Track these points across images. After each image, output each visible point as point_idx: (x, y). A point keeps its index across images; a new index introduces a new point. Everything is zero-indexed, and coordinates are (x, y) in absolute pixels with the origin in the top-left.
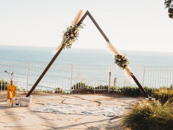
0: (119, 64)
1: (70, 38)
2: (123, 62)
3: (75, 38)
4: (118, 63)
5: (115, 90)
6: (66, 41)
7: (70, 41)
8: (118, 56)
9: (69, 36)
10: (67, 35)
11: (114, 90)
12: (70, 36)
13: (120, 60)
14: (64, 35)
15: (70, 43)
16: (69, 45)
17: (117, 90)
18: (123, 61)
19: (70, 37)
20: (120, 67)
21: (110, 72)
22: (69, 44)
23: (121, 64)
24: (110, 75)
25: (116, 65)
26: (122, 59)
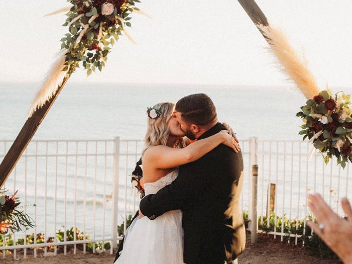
0: (321, 138)
1: (97, 21)
2: (339, 131)
3: (123, 21)
4: (316, 136)
5: (275, 233)
6: (81, 35)
7: (100, 36)
8: (318, 99)
9: (94, 10)
10: (87, 10)
11: (271, 233)
12: (99, 11)
13: (324, 120)
14: (72, 9)
15: (101, 46)
16: (97, 56)
17: (282, 234)
18: (339, 124)
19: (101, 18)
20: (325, 154)
21: (254, 164)
22: (94, 52)
23: (331, 142)
24: (256, 175)
25: (309, 144)
26: (335, 117)
